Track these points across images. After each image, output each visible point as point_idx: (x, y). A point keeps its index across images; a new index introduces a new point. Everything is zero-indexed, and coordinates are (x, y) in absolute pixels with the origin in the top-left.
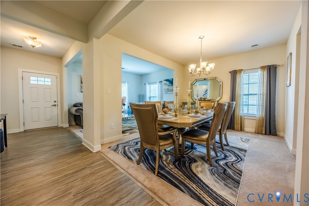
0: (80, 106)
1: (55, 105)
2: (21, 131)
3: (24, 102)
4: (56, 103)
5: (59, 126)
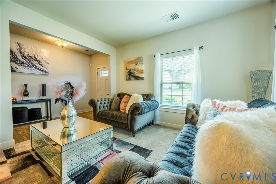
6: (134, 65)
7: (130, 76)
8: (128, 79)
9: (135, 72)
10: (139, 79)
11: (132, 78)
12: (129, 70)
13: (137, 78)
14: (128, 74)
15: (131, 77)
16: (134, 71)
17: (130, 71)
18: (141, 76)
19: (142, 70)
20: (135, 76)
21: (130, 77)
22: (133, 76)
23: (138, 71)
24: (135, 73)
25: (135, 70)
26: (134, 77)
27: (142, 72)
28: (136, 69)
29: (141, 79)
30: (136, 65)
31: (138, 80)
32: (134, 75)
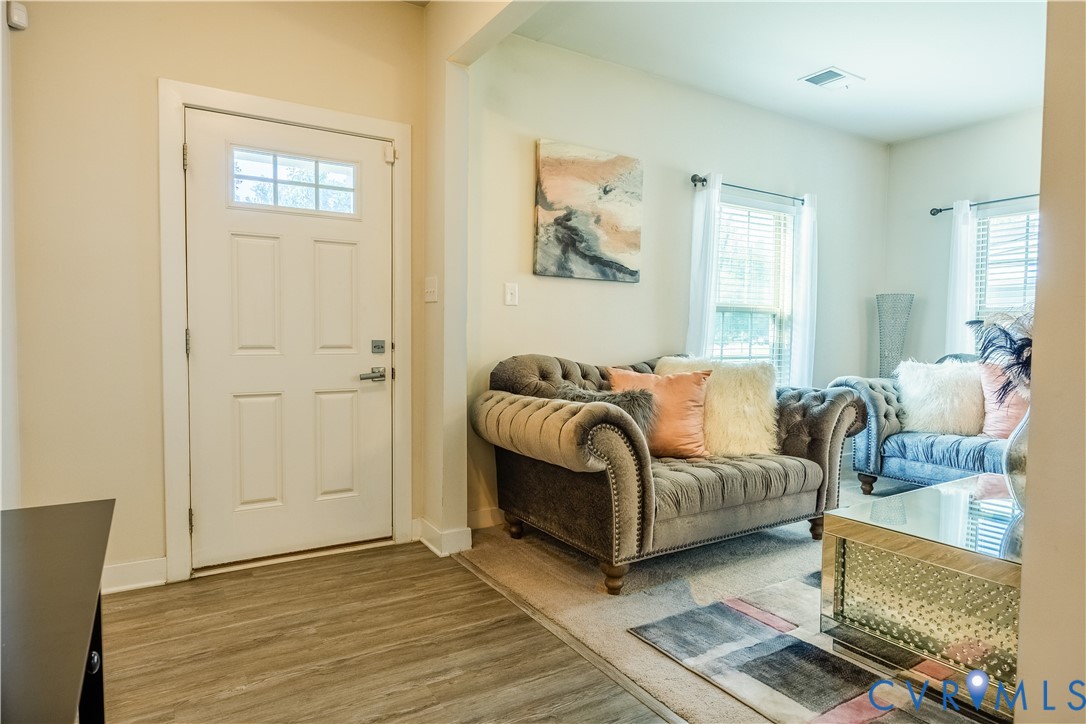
0: (535, 379)
1: (377, 376)
2: (171, 580)
3: (191, 345)
4: (382, 362)
5: (399, 540)
6: (594, 190)
7: (564, 252)
8: (553, 269)
9: (600, 232)
10: (620, 275)
11: (577, 265)
12: (561, 213)
13: (608, 270)
14: (558, 239)
15: (572, 256)
16: (592, 226)
17: (568, 218)
18: (628, 259)
19: (637, 233)
20: (598, 254)
21: (567, 260)
22: (584, 256)
23: (615, 229)
24: (597, 238)
25: (598, 221)
26: (592, 263)
27: (633, 241)
28: (603, 218)
29: (628, 278)
30: (606, 192)
31: (615, 279)
32: (589, 248)
